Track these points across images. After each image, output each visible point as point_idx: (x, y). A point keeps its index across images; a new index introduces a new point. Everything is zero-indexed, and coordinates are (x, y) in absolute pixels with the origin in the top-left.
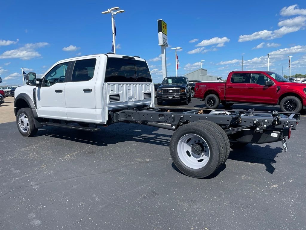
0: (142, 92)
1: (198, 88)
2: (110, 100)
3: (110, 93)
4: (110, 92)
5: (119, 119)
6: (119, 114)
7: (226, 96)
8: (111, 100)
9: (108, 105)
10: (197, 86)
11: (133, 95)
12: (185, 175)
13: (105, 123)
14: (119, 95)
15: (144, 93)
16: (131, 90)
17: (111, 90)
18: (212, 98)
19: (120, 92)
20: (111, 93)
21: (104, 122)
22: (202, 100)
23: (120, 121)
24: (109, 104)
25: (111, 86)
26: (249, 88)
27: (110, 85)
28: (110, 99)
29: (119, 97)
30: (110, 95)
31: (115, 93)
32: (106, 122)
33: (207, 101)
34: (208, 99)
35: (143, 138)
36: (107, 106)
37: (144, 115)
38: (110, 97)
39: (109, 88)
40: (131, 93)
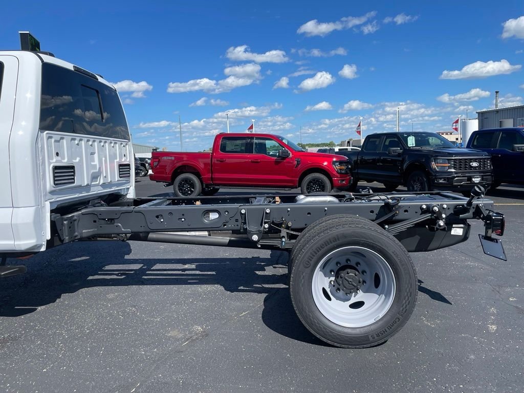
0: (115, 161)
1: (159, 161)
2: (55, 181)
3: (54, 160)
4: (52, 159)
5: (76, 234)
6: (75, 220)
7: (213, 177)
8: (57, 180)
9: (49, 196)
10: (157, 158)
11: (100, 168)
12: (338, 347)
13: (43, 249)
14: (73, 167)
15: (120, 165)
16: (96, 156)
17: (54, 154)
18: (187, 181)
19: (76, 159)
20: (56, 162)
21: (41, 246)
22: (167, 185)
23: (79, 237)
24: (52, 193)
25: (56, 141)
26: (252, 162)
27: (53, 140)
28: (54, 177)
29: (74, 172)
30: (56, 168)
31: (65, 162)
32: (45, 243)
33: (179, 186)
34: (180, 183)
35: (117, 275)
36: (47, 198)
37: (157, 217)
38: (54, 173)
39: (51, 146)
40: (95, 163)
